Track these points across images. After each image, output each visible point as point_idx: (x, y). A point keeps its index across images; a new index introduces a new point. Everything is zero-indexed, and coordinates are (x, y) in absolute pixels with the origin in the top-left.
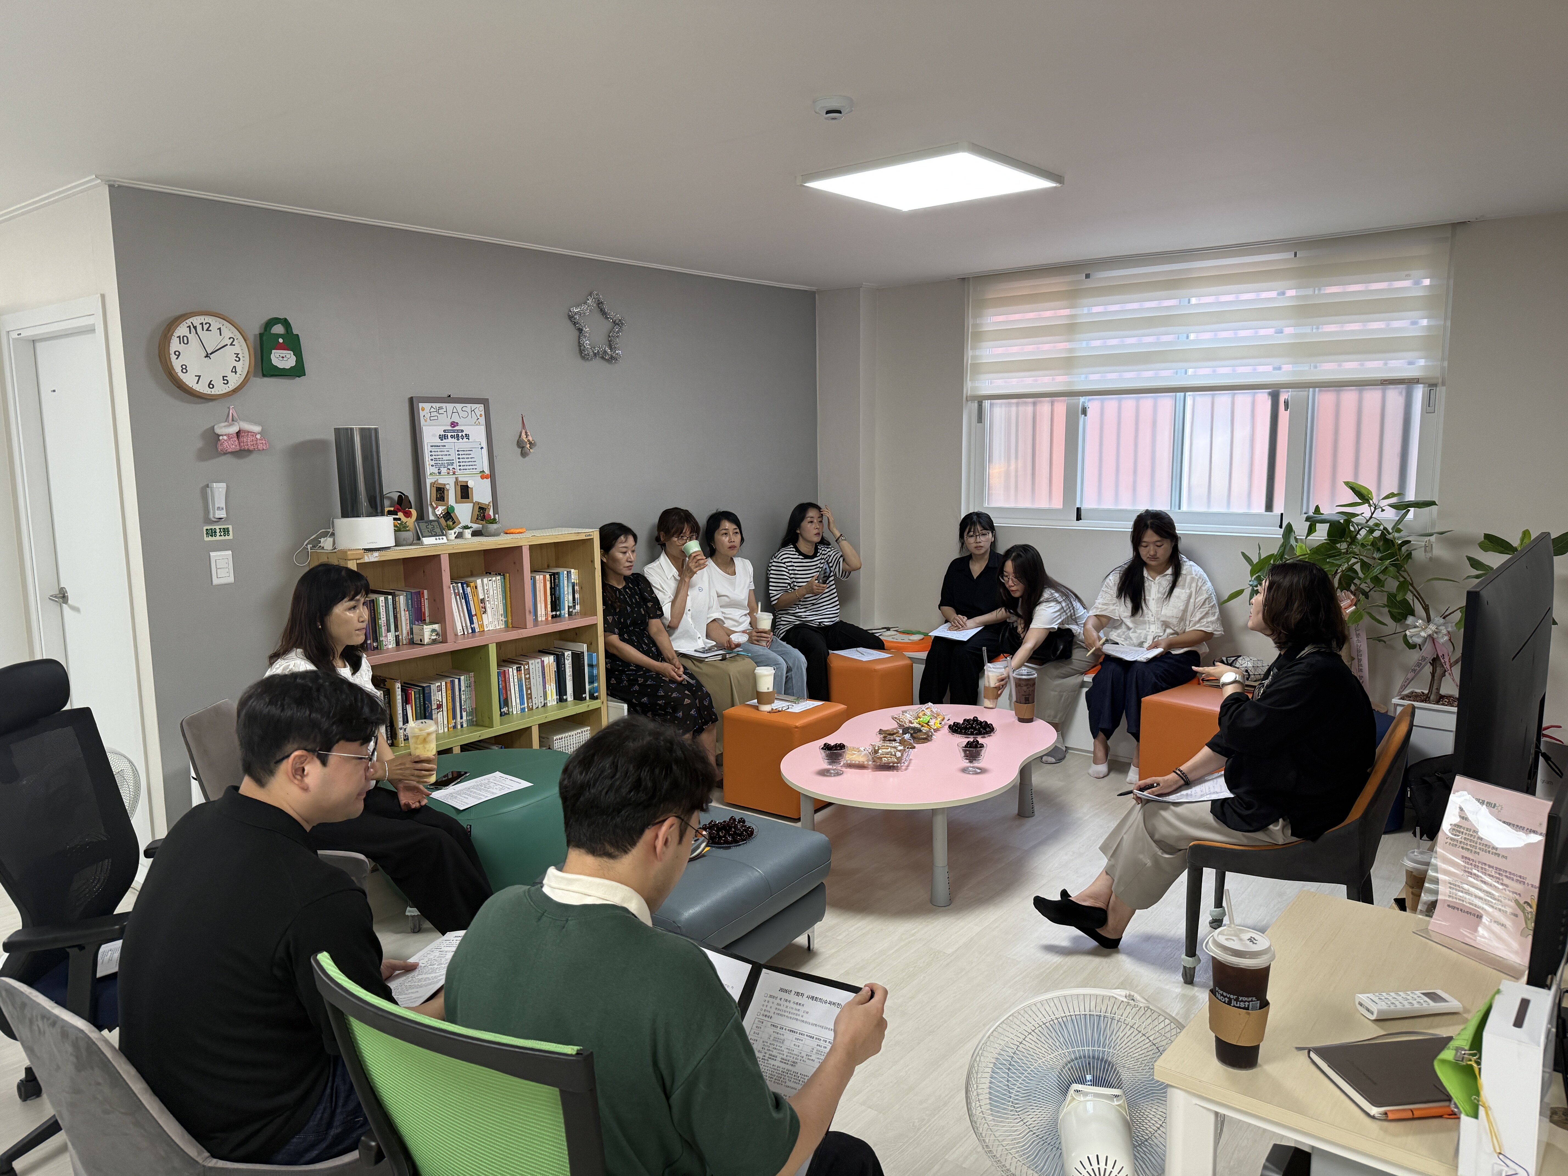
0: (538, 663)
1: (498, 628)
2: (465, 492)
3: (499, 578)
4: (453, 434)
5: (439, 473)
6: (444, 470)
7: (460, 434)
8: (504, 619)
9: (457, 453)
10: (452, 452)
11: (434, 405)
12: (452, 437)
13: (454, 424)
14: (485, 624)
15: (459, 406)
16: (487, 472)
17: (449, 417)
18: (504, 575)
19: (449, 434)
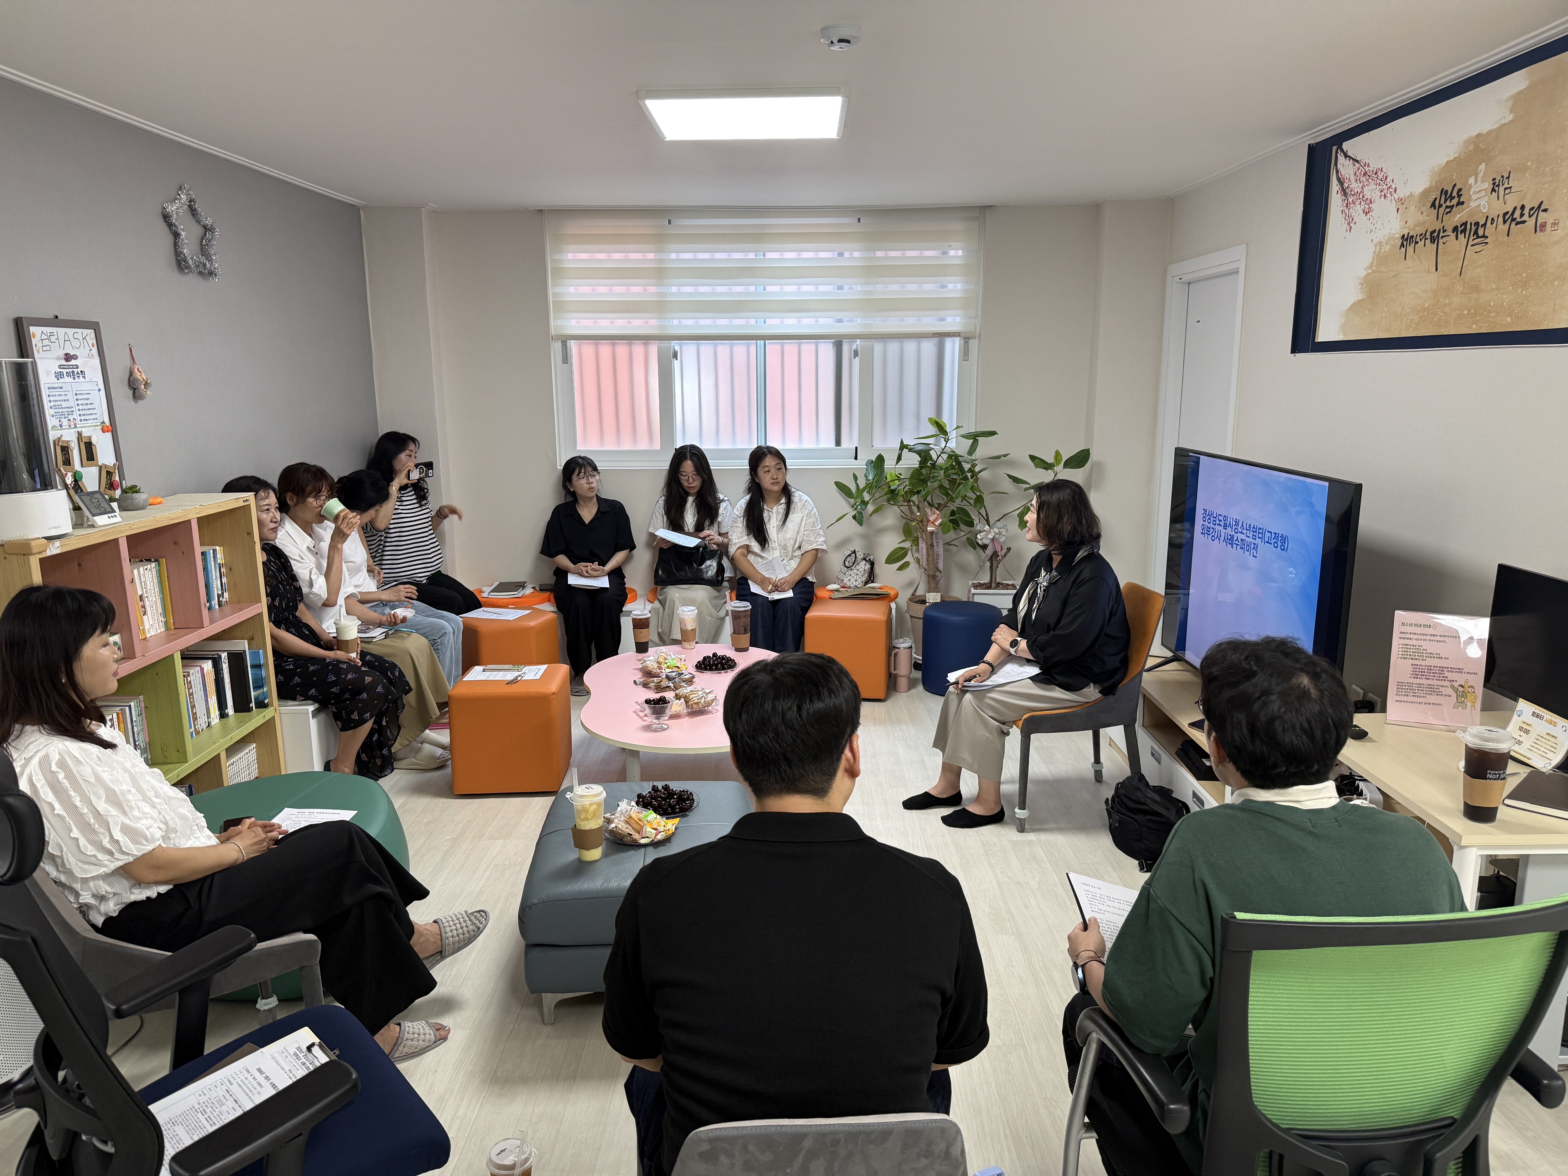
0: (198, 672)
1: (159, 631)
2: (89, 451)
3: (153, 565)
4: (68, 370)
5: (61, 426)
6: (65, 422)
7: (75, 371)
8: (163, 620)
9: (75, 397)
10: (70, 396)
11: (45, 329)
12: (68, 374)
13: (68, 357)
14: (146, 629)
15: (70, 331)
16: (107, 423)
17: (62, 346)
18: (156, 561)
19: (65, 371)
